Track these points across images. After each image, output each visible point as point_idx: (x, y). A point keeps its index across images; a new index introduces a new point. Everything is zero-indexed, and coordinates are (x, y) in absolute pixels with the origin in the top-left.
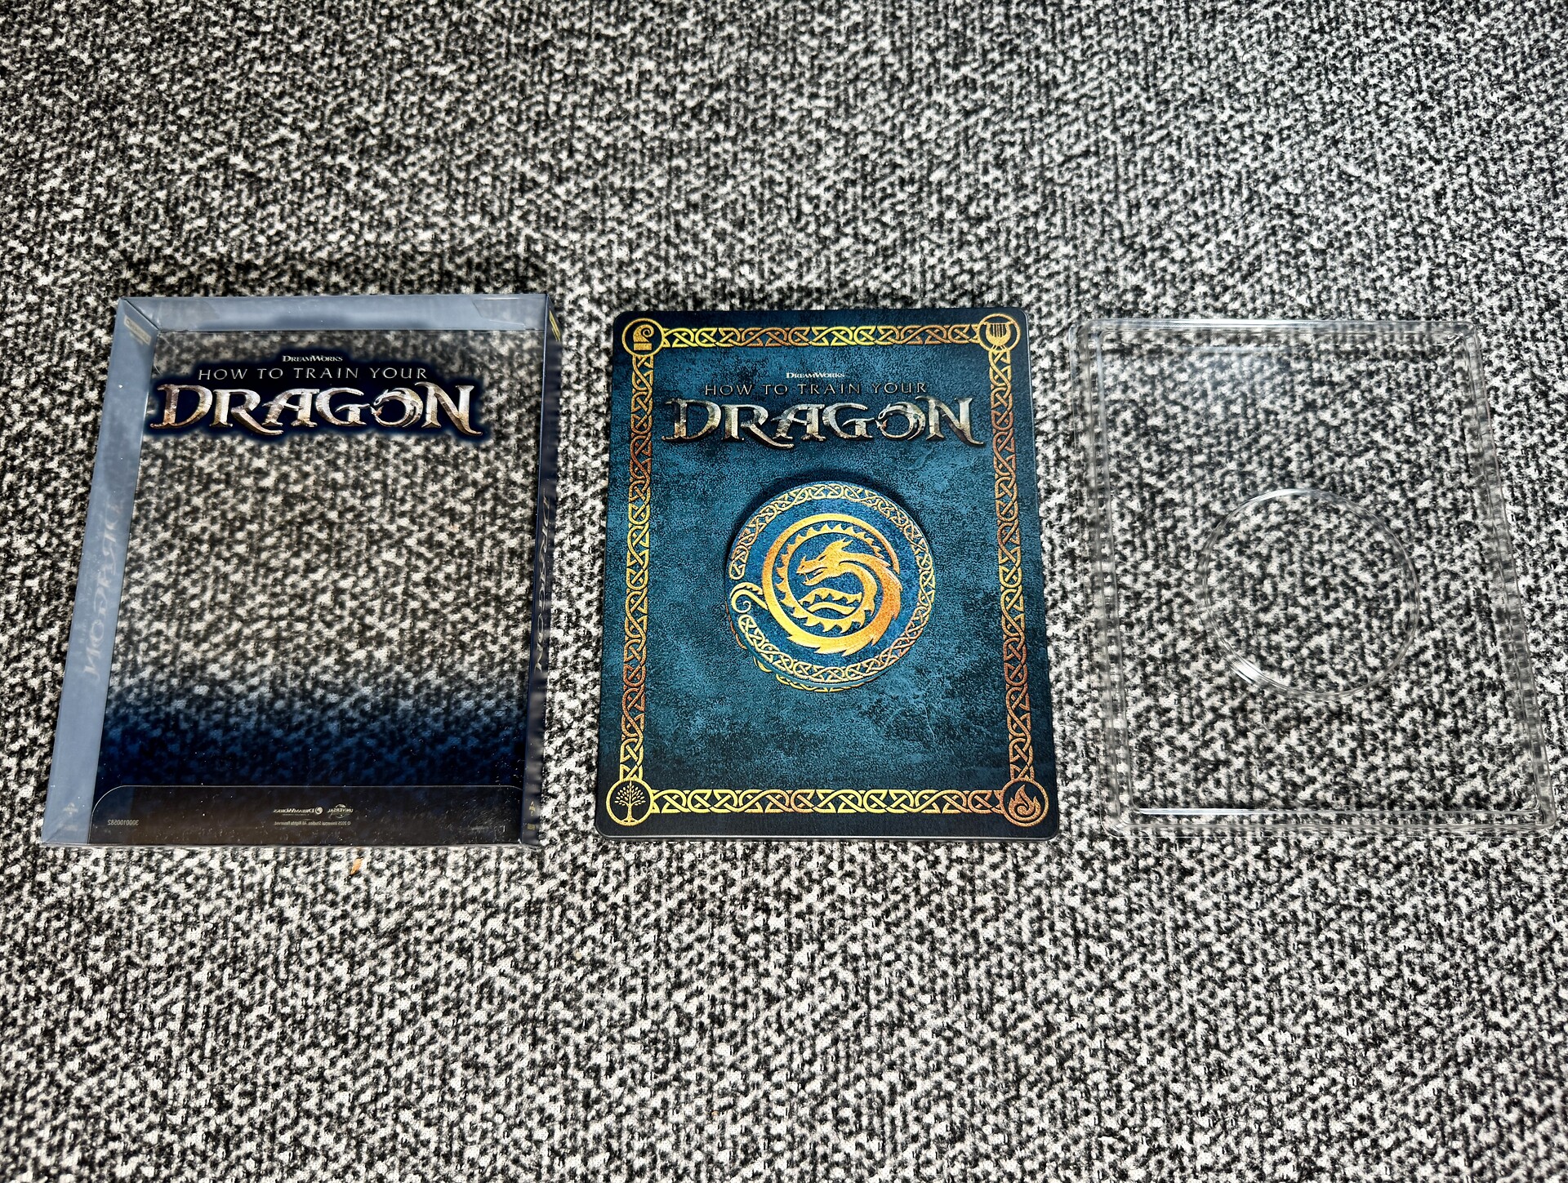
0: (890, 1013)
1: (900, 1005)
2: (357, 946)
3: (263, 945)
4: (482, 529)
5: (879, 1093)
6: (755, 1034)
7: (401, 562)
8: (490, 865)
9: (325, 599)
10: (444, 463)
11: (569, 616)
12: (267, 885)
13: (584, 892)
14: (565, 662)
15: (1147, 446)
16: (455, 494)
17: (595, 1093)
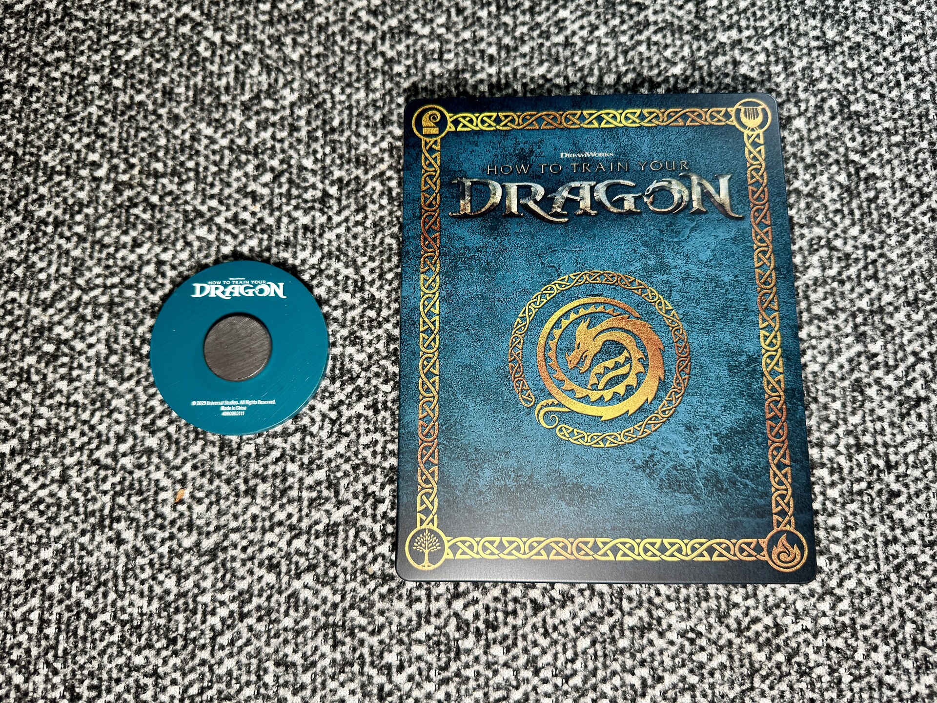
0: (641, 619)
1: (649, 612)
2: (183, 562)
3: (104, 562)
4: (280, 208)
5: (632, 686)
6: (524, 637)
7: (212, 237)
8: (294, 493)
9: (150, 269)
10: (247, 153)
11: (356, 281)
12: (107, 511)
13: (374, 516)
14: (353, 321)
15: (851, 129)
16: (255, 178)
17: (387, 687)
